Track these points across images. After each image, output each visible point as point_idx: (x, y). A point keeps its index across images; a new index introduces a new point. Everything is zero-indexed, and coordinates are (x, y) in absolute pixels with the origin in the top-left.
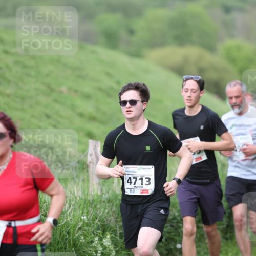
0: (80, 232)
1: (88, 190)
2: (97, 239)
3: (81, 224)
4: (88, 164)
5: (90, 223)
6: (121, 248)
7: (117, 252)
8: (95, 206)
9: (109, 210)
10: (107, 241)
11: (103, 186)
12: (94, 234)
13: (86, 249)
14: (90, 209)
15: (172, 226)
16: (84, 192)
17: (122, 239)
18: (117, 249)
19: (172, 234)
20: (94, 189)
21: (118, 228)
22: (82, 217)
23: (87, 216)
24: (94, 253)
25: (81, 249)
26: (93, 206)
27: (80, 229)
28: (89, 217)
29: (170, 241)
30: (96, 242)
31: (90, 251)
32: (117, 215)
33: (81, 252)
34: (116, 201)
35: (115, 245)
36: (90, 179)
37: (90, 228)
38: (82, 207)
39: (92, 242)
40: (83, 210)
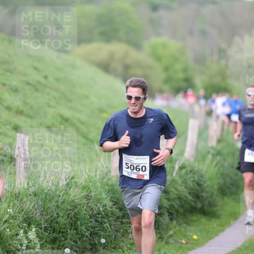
0: (6, 225)
1: (15, 183)
2: (22, 231)
3: (7, 216)
4: (16, 157)
5: (16, 216)
6: (46, 241)
7: (41, 245)
8: (21, 200)
9: (35, 204)
10: (32, 235)
11: (30, 180)
12: (19, 227)
13: (12, 242)
14: (16, 202)
15: (96, 221)
16: (11, 185)
17: (47, 232)
18: (42, 242)
19: (97, 229)
20: (21, 182)
21: (43, 222)
22: (8, 210)
23: (13, 208)
24: (19, 246)
25: (6, 241)
26: (20, 199)
27: (6, 221)
28: (15, 210)
29: (94, 236)
30: (21, 235)
31: (15, 244)
32: (42, 209)
33: (7, 244)
34: (42, 195)
35: (40, 238)
36: (17, 173)
37: (16, 221)
38: (8, 200)
39: (17, 235)
40: (10, 203)
